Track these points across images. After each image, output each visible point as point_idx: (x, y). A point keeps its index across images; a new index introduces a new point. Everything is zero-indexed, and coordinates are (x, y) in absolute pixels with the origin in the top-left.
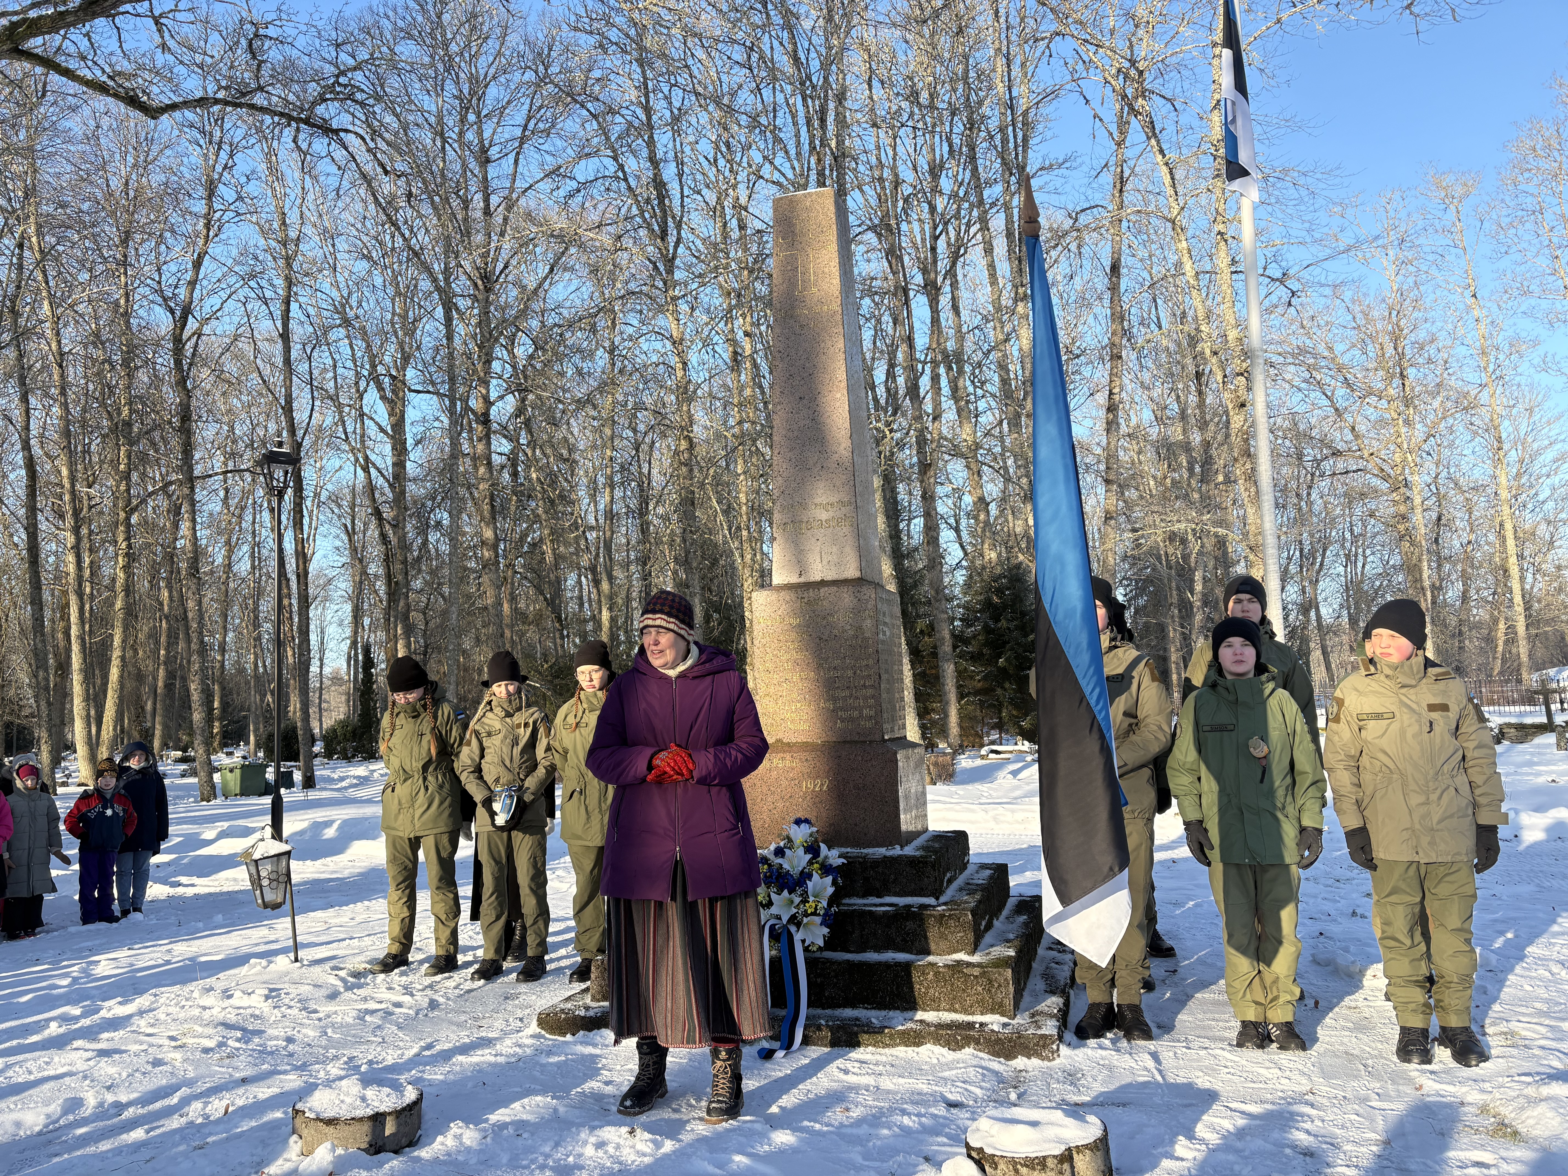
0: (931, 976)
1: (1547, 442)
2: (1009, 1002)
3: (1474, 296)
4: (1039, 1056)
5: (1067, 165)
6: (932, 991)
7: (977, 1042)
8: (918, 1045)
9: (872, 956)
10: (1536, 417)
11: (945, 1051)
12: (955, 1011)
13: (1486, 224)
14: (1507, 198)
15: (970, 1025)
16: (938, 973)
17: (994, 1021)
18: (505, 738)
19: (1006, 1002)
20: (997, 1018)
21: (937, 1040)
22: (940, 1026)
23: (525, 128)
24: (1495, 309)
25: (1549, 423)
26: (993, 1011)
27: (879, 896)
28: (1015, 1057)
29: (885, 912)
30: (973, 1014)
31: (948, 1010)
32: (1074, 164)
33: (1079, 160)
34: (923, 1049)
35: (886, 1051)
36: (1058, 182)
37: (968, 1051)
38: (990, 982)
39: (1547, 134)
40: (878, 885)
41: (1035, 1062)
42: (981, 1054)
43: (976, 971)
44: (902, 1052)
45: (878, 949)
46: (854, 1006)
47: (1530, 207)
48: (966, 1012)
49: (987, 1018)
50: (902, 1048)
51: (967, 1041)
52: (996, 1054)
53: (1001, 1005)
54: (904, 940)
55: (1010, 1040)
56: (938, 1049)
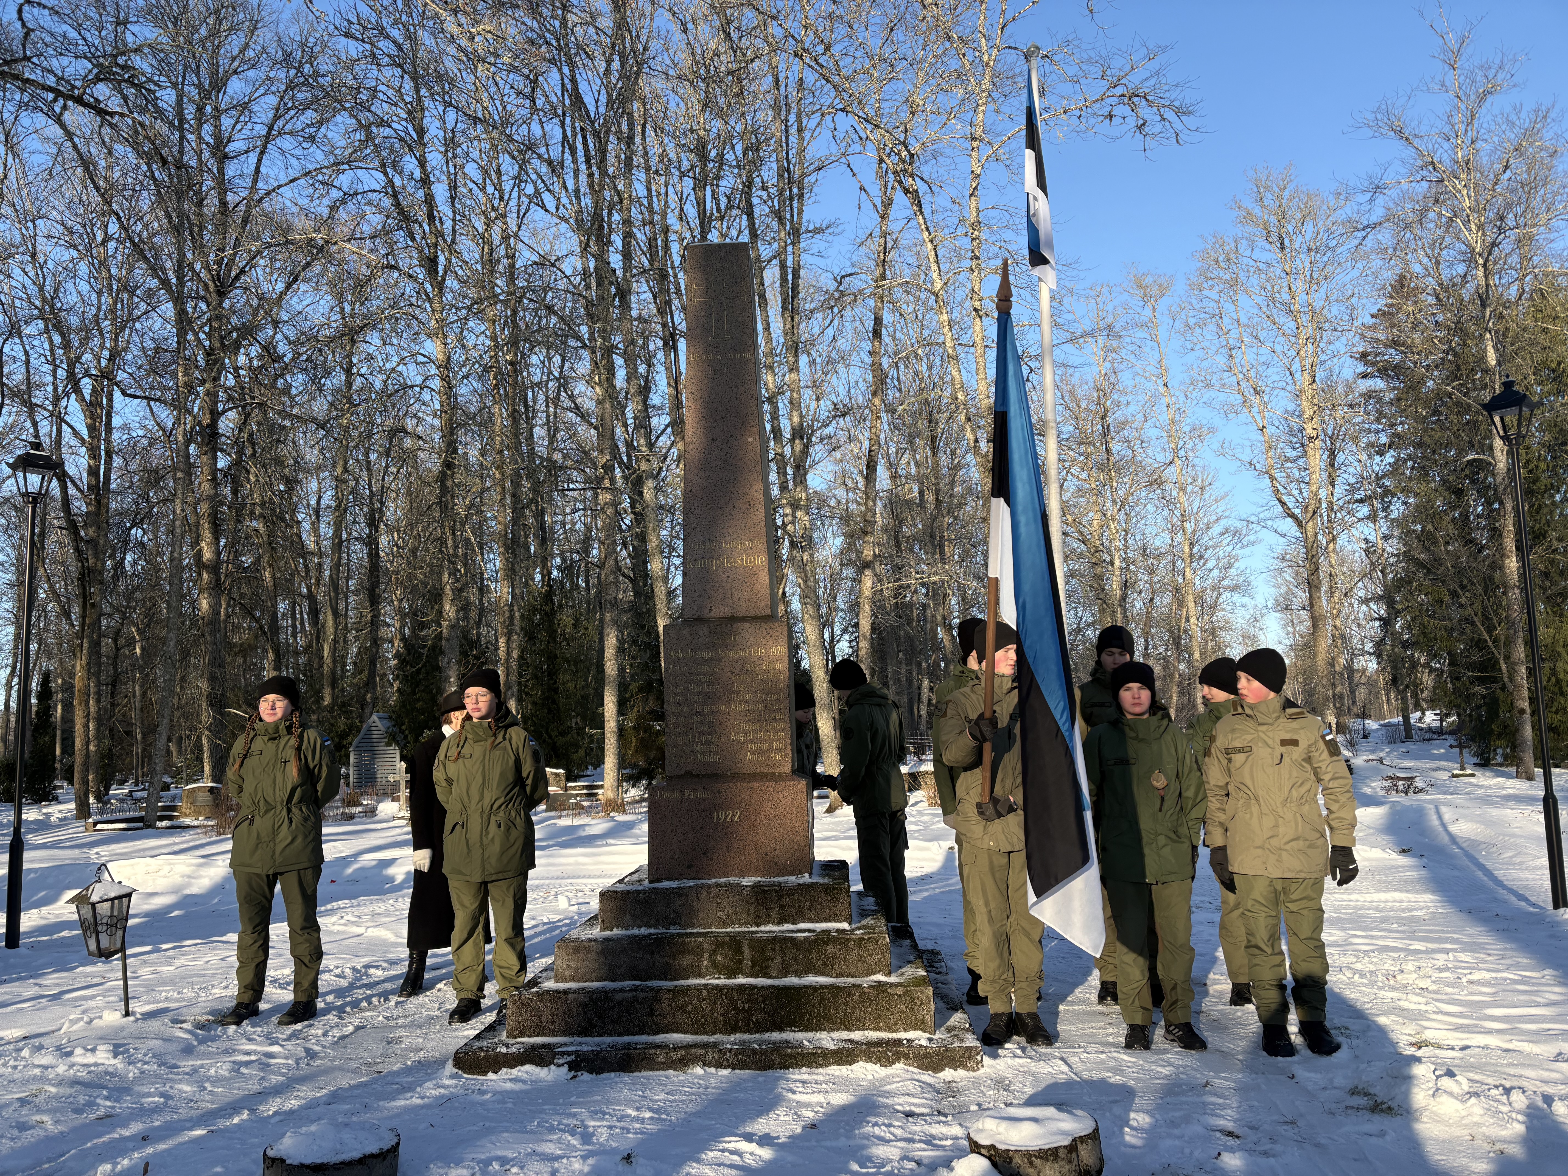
0: (856, 997)
1: (1214, 518)
2: (930, 1019)
3: (1165, 385)
4: (964, 1067)
5: (830, 230)
6: (857, 1011)
7: (907, 1057)
8: (850, 1063)
9: (792, 980)
10: (1206, 496)
11: (877, 1067)
12: (880, 1029)
13: (1177, 323)
14: (1194, 302)
15: (898, 1042)
16: (862, 994)
17: (919, 1037)
19: (928, 1018)
20: (919, 1033)
21: (869, 1058)
22: (870, 1044)
23: (271, 128)
24: (1182, 398)
25: (1216, 501)
26: (915, 1028)
27: (794, 923)
28: (943, 1069)
29: (806, 938)
30: (896, 1031)
31: (874, 1029)
32: (837, 231)
33: (841, 228)
34: (855, 1067)
35: (821, 1070)
36: (822, 245)
37: (899, 1067)
38: (913, 1000)
39: (1227, 248)
40: (793, 912)
41: (961, 1073)
42: (911, 1069)
43: (900, 991)
44: (835, 1070)
45: (798, 974)
46: (781, 1029)
47: (1211, 311)
48: (890, 1030)
49: (911, 1035)
50: (835, 1067)
51: (898, 1056)
52: (924, 1068)
53: (923, 1021)
54: (824, 964)
55: (938, 1054)
56: (870, 1066)
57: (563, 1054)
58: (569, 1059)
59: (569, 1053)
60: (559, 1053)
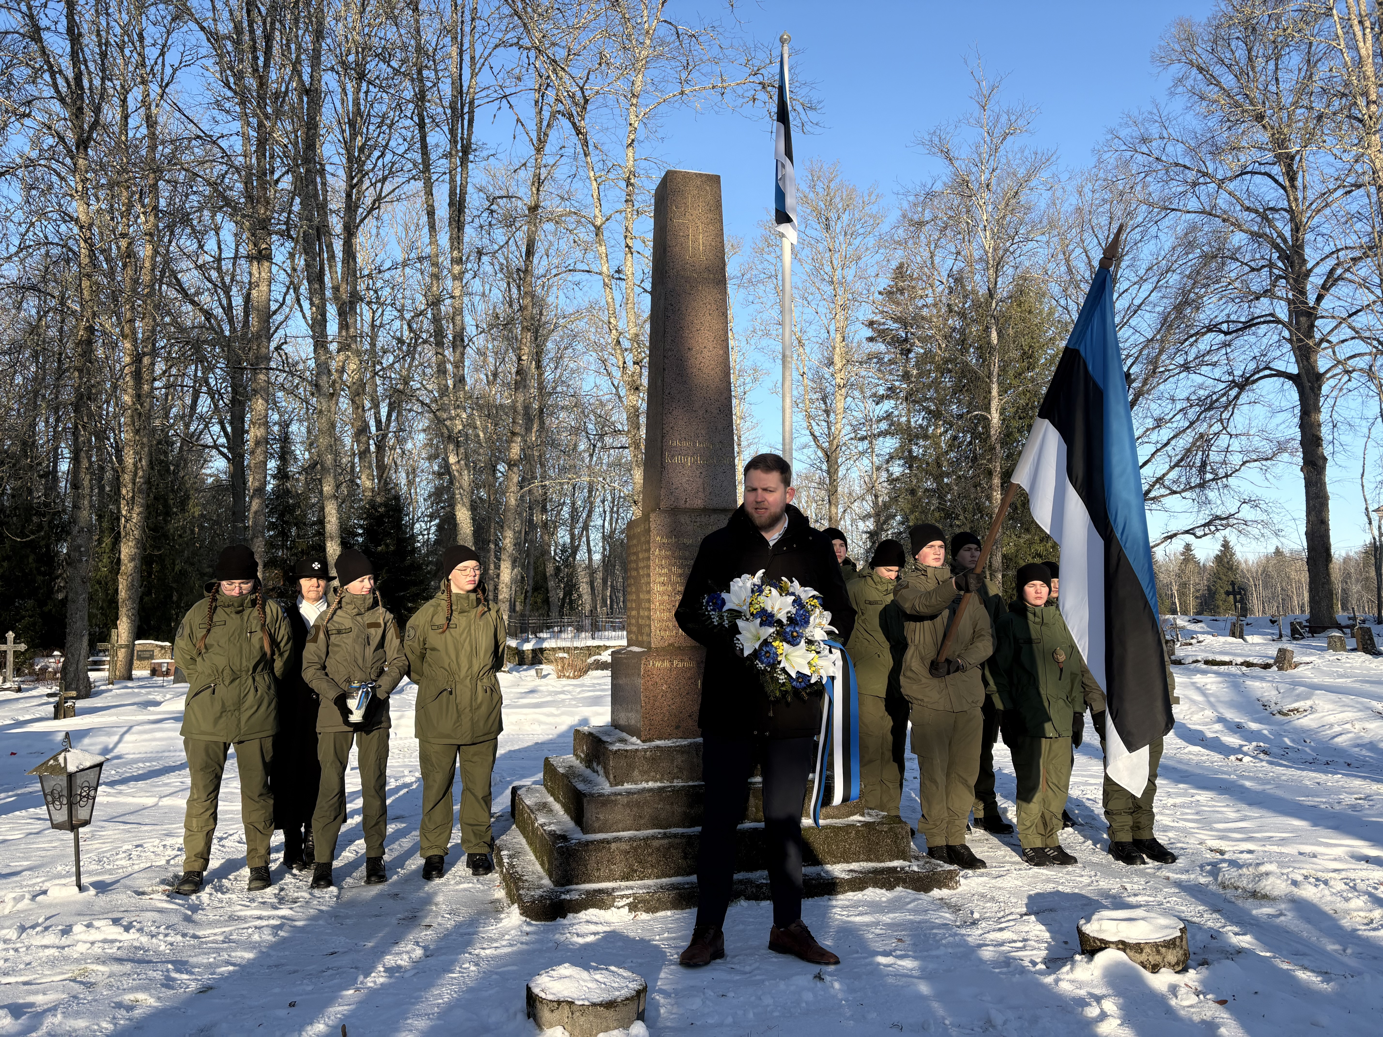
0: (853, 834)
4: (947, 886)
6: (853, 846)
7: (904, 881)
8: (861, 889)
11: (883, 891)
12: (873, 860)
15: (894, 870)
16: (856, 832)
18: (358, 637)
19: (907, 849)
21: (875, 885)
22: (870, 873)
26: (899, 858)
28: (932, 890)
30: (886, 861)
31: (866, 861)
34: (866, 892)
37: (899, 890)
41: (946, 891)
42: (908, 891)
43: (883, 828)
44: (853, 896)
48: (882, 860)
50: (853, 893)
51: (894, 882)
52: (918, 889)
53: (903, 852)
55: (927, 877)
56: (878, 891)
57: (622, 897)
58: (628, 901)
59: (627, 897)
60: (618, 897)
